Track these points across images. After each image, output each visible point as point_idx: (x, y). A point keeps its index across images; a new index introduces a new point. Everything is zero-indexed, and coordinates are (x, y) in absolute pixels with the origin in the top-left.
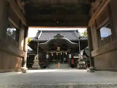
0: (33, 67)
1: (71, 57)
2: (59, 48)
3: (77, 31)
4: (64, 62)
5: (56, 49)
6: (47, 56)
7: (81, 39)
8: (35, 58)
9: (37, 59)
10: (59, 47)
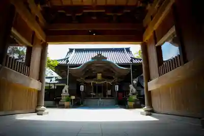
0: (60, 103)
1: (118, 90)
2: (99, 76)
3: (128, 50)
4: (107, 97)
5: (95, 77)
6: (82, 88)
7: (134, 61)
8: (64, 91)
9: (66, 91)
10: (101, 74)
